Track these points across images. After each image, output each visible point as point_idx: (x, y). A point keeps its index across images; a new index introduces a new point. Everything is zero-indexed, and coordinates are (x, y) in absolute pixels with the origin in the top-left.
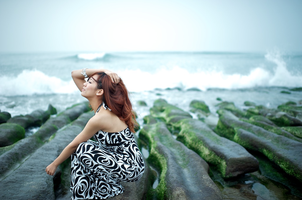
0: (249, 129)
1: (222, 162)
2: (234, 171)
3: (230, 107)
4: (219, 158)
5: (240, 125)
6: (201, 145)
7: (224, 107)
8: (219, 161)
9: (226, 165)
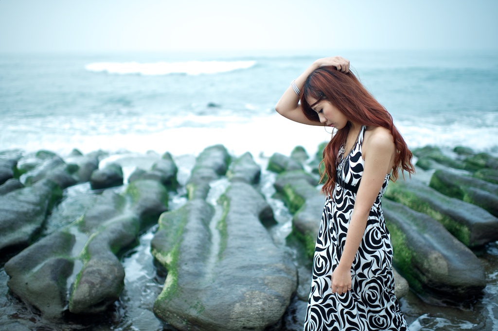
0: (482, 187)
1: (462, 228)
2: (480, 238)
3: (435, 154)
4: (457, 223)
5: (468, 183)
6: (427, 209)
7: (426, 155)
8: (458, 227)
9: (470, 232)
